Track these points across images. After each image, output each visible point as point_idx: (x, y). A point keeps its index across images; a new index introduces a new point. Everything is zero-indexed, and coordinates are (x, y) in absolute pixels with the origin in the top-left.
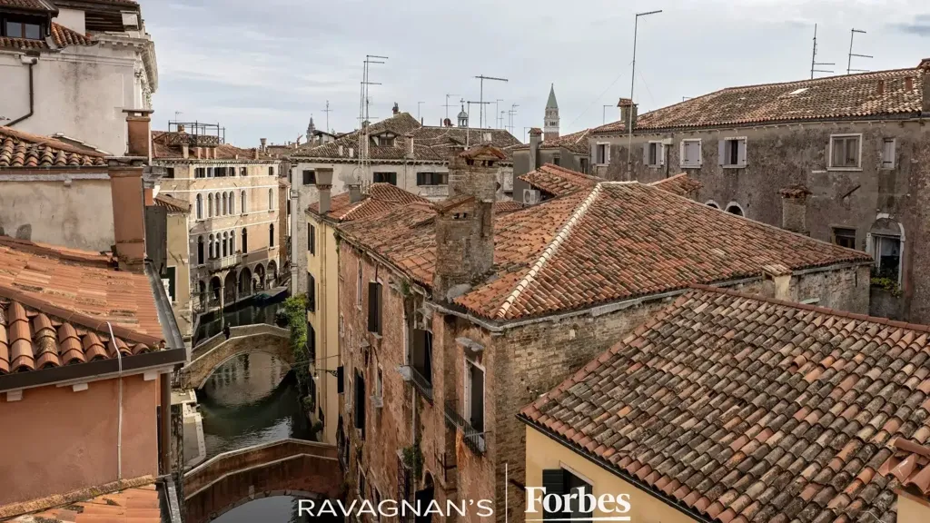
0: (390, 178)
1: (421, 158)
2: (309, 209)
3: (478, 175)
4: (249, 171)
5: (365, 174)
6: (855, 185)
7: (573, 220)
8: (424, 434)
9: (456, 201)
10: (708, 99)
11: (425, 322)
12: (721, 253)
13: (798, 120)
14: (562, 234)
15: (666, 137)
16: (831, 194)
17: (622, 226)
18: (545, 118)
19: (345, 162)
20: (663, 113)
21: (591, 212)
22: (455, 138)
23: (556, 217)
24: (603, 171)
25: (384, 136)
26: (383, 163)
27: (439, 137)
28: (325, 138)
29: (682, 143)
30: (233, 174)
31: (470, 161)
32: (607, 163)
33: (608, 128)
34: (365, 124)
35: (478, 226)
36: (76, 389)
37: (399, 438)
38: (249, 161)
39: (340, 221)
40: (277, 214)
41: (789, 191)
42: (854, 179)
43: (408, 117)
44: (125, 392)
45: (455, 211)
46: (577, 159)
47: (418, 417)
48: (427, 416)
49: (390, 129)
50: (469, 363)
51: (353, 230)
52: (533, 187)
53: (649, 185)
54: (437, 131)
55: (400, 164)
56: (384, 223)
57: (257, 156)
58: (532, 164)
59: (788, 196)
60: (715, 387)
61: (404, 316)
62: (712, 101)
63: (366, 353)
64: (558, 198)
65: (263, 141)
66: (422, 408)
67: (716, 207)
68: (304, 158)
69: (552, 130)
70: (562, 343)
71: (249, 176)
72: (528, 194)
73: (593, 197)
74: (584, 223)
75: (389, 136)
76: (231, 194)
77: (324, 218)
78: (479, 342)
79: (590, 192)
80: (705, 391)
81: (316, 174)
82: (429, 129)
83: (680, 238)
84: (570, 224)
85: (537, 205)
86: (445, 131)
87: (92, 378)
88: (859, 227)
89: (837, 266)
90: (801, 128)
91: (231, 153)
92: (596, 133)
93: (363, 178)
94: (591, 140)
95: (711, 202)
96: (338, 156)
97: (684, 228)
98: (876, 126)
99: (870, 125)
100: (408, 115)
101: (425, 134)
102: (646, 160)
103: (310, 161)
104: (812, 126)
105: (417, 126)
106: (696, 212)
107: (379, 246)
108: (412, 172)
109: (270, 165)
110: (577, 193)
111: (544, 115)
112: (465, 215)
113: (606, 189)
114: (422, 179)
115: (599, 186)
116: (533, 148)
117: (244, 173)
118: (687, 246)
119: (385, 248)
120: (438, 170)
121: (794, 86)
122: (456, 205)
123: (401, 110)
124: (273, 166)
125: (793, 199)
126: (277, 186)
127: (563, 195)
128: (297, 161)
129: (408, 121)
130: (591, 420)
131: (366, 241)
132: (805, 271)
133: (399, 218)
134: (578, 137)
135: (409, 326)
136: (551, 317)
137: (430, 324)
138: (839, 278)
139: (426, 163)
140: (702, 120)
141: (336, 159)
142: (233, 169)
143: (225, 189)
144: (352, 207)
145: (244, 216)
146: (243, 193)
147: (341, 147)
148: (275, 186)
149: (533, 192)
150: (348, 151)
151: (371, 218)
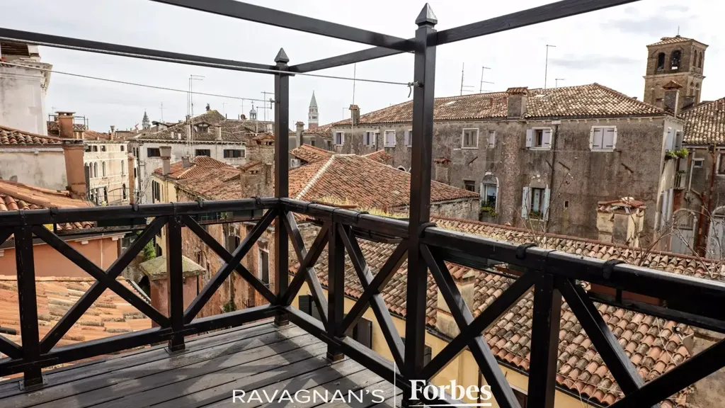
0: (207, 152)
1: (226, 140)
2: (155, 172)
3: (263, 150)
4: (107, 148)
5: (190, 150)
6: (475, 156)
7: (318, 175)
8: (236, 293)
9: (251, 164)
10: (401, 106)
11: (235, 232)
12: (397, 192)
13: (447, 120)
14: (311, 183)
15: (375, 129)
16: (463, 161)
17: (345, 178)
18: (309, 113)
19: (176, 142)
20: (375, 114)
21: (328, 171)
22: (248, 127)
23: (308, 174)
24: (340, 149)
25: (201, 125)
26: (201, 143)
27: (237, 127)
28: (160, 127)
29: (385, 132)
30: (96, 150)
31: (259, 142)
32: (342, 144)
33: (343, 123)
34: (188, 117)
35: (264, 177)
36: (83, 243)
37: (221, 300)
38: (107, 141)
39: (178, 179)
40: (127, 177)
41: (439, 160)
42: (474, 153)
43: (216, 113)
44: (103, 246)
45: (252, 169)
46: (326, 141)
47: (232, 286)
48: (238, 284)
49: (205, 121)
50: (260, 250)
51: (187, 184)
52: (296, 158)
53: (362, 156)
54: (237, 122)
55: (212, 144)
56: (207, 180)
57: (112, 138)
58: (298, 144)
59: (438, 162)
60: (382, 253)
61: (222, 231)
62: (403, 108)
63: (199, 255)
64: (310, 163)
65: (112, 128)
66: (234, 279)
67: (403, 170)
68: (148, 140)
69: (313, 121)
70: (310, 237)
71: (107, 152)
72: (293, 161)
73: (329, 162)
74: (324, 177)
75: (205, 125)
76: (95, 164)
77: (166, 177)
78: (266, 238)
79: (328, 160)
80: (377, 255)
81: (160, 150)
82: (231, 121)
83: (376, 185)
84: (316, 177)
85: (298, 168)
86: (242, 123)
87: (91, 238)
88: (477, 180)
89: (460, 200)
90: (448, 124)
91: (94, 136)
92: (336, 125)
93: (190, 153)
94: (333, 130)
95: (401, 167)
96: (170, 138)
97: (379, 179)
98: (485, 124)
99: (482, 123)
100: (217, 111)
101: (228, 124)
102: (365, 143)
103: (152, 142)
104: (455, 124)
105: (223, 119)
106: (387, 171)
107: (205, 192)
108: (221, 149)
109: (121, 144)
110: (321, 160)
111: (308, 111)
112: (257, 171)
113: (337, 159)
114: (227, 154)
115: (333, 156)
116: (298, 134)
117: (104, 149)
118: (379, 189)
119: (210, 193)
120: (237, 148)
121: (448, 100)
122: (251, 166)
123: (212, 108)
124: (123, 145)
125: (441, 164)
126: (127, 158)
127: (314, 162)
128: (143, 142)
129: (217, 116)
130: (322, 271)
131: (197, 190)
132: (442, 202)
133: (216, 176)
134: (326, 128)
135: (225, 235)
136: (303, 224)
137: (238, 232)
138: (461, 206)
139: (230, 144)
140: (396, 119)
141: (169, 141)
142: (95, 147)
143: (91, 161)
144: (184, 171)
145: (104, 178)
146: (103, 163)
147: (173, 133)
148: (126, 159)
149: (296, 161)
150: (177, 136)
151: (198, 176)
